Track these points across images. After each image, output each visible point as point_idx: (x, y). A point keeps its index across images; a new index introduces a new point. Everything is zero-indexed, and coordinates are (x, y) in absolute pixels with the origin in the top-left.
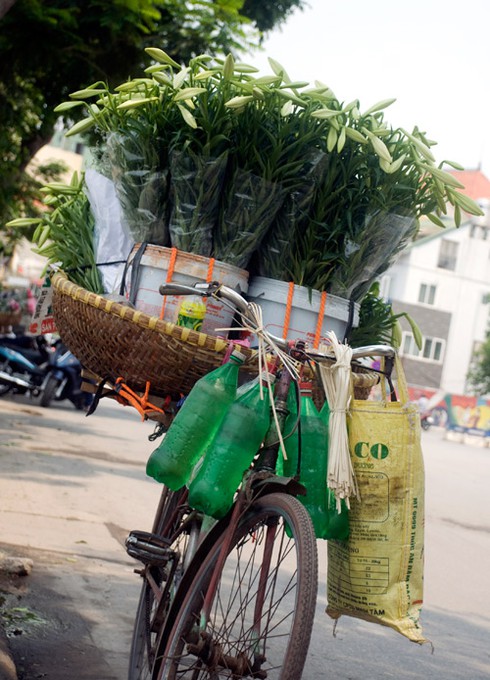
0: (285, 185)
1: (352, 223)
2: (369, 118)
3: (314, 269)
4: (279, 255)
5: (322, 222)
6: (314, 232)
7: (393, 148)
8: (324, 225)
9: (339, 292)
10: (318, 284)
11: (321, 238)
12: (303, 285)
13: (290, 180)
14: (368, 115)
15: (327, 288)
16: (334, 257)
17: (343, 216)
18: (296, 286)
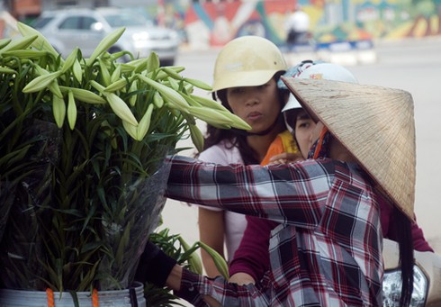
0: (12, 178)
1: (107, 198)
2: (96, 63)
3: (74, 268)
4: (26, 261)
5: (70, 208)
6: (62, 224)
7: (133, 100)
8: (72, 211)
9: (112, 286)
10: (83, 285)
11: (73, 228)
12: (65, 290)
13: (16, 168)
14: (96, 60)
15: (96, 285)
16: (95, 247)
17: (93, 194)
18: (57, 294)
